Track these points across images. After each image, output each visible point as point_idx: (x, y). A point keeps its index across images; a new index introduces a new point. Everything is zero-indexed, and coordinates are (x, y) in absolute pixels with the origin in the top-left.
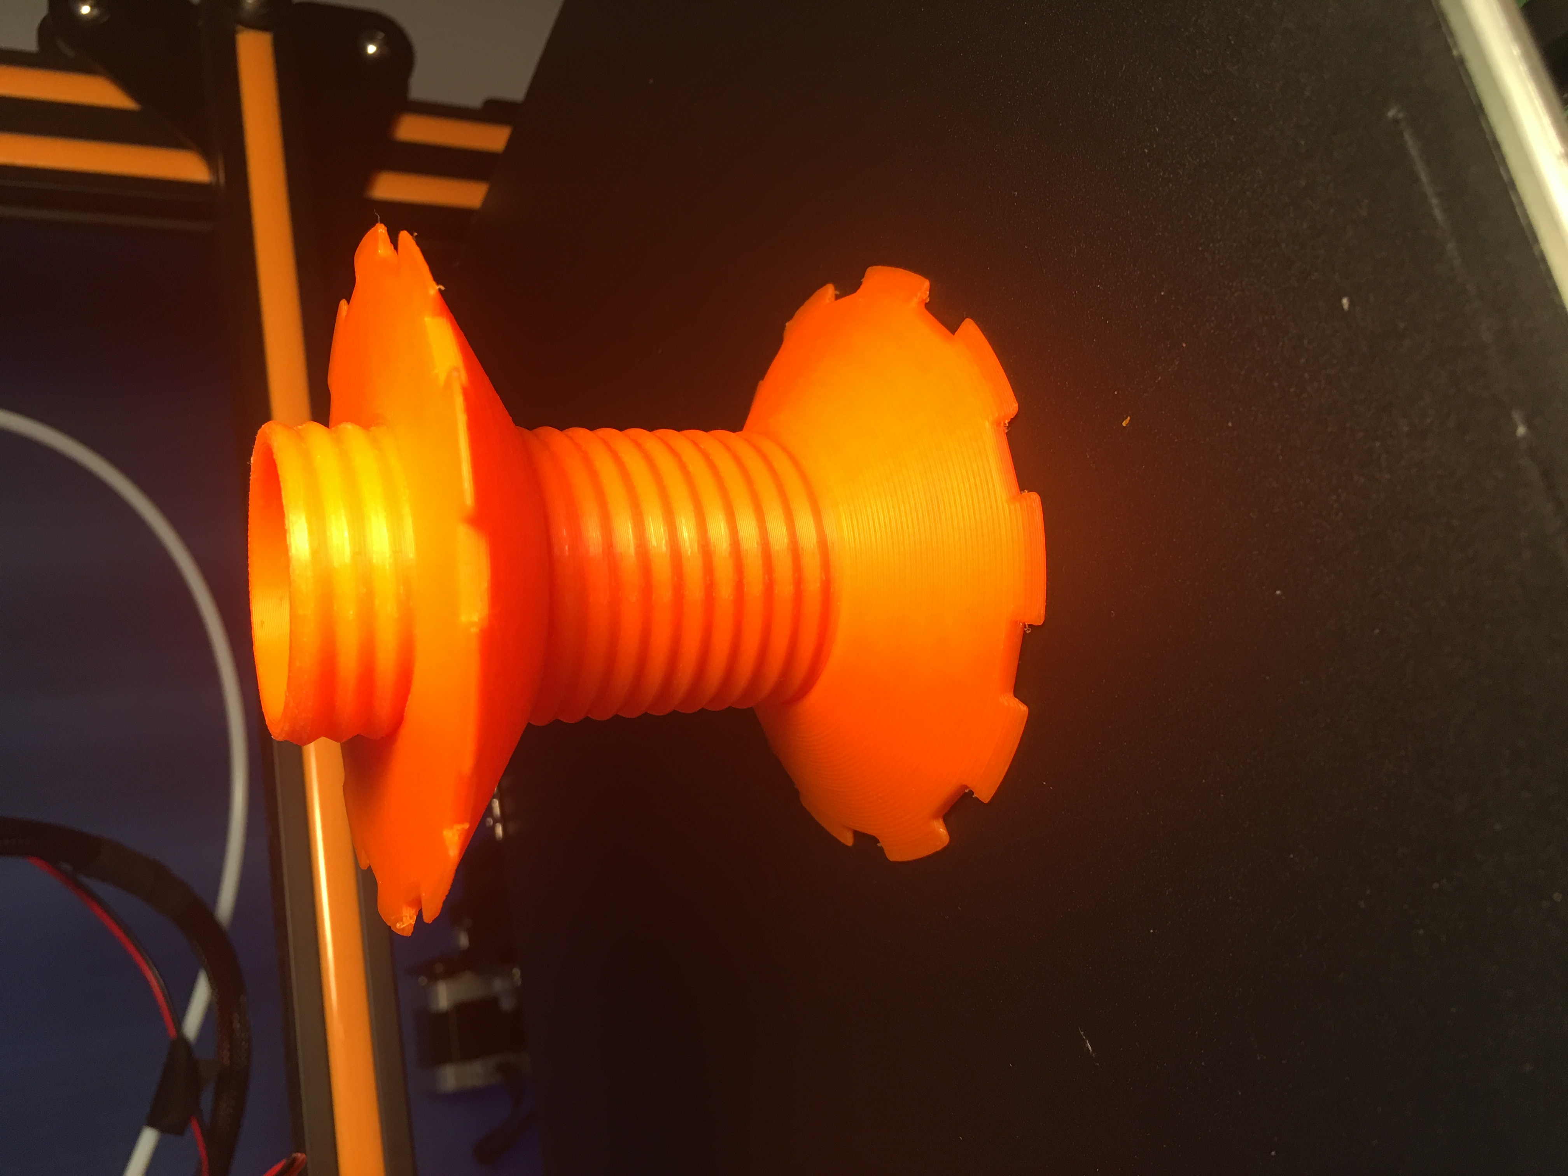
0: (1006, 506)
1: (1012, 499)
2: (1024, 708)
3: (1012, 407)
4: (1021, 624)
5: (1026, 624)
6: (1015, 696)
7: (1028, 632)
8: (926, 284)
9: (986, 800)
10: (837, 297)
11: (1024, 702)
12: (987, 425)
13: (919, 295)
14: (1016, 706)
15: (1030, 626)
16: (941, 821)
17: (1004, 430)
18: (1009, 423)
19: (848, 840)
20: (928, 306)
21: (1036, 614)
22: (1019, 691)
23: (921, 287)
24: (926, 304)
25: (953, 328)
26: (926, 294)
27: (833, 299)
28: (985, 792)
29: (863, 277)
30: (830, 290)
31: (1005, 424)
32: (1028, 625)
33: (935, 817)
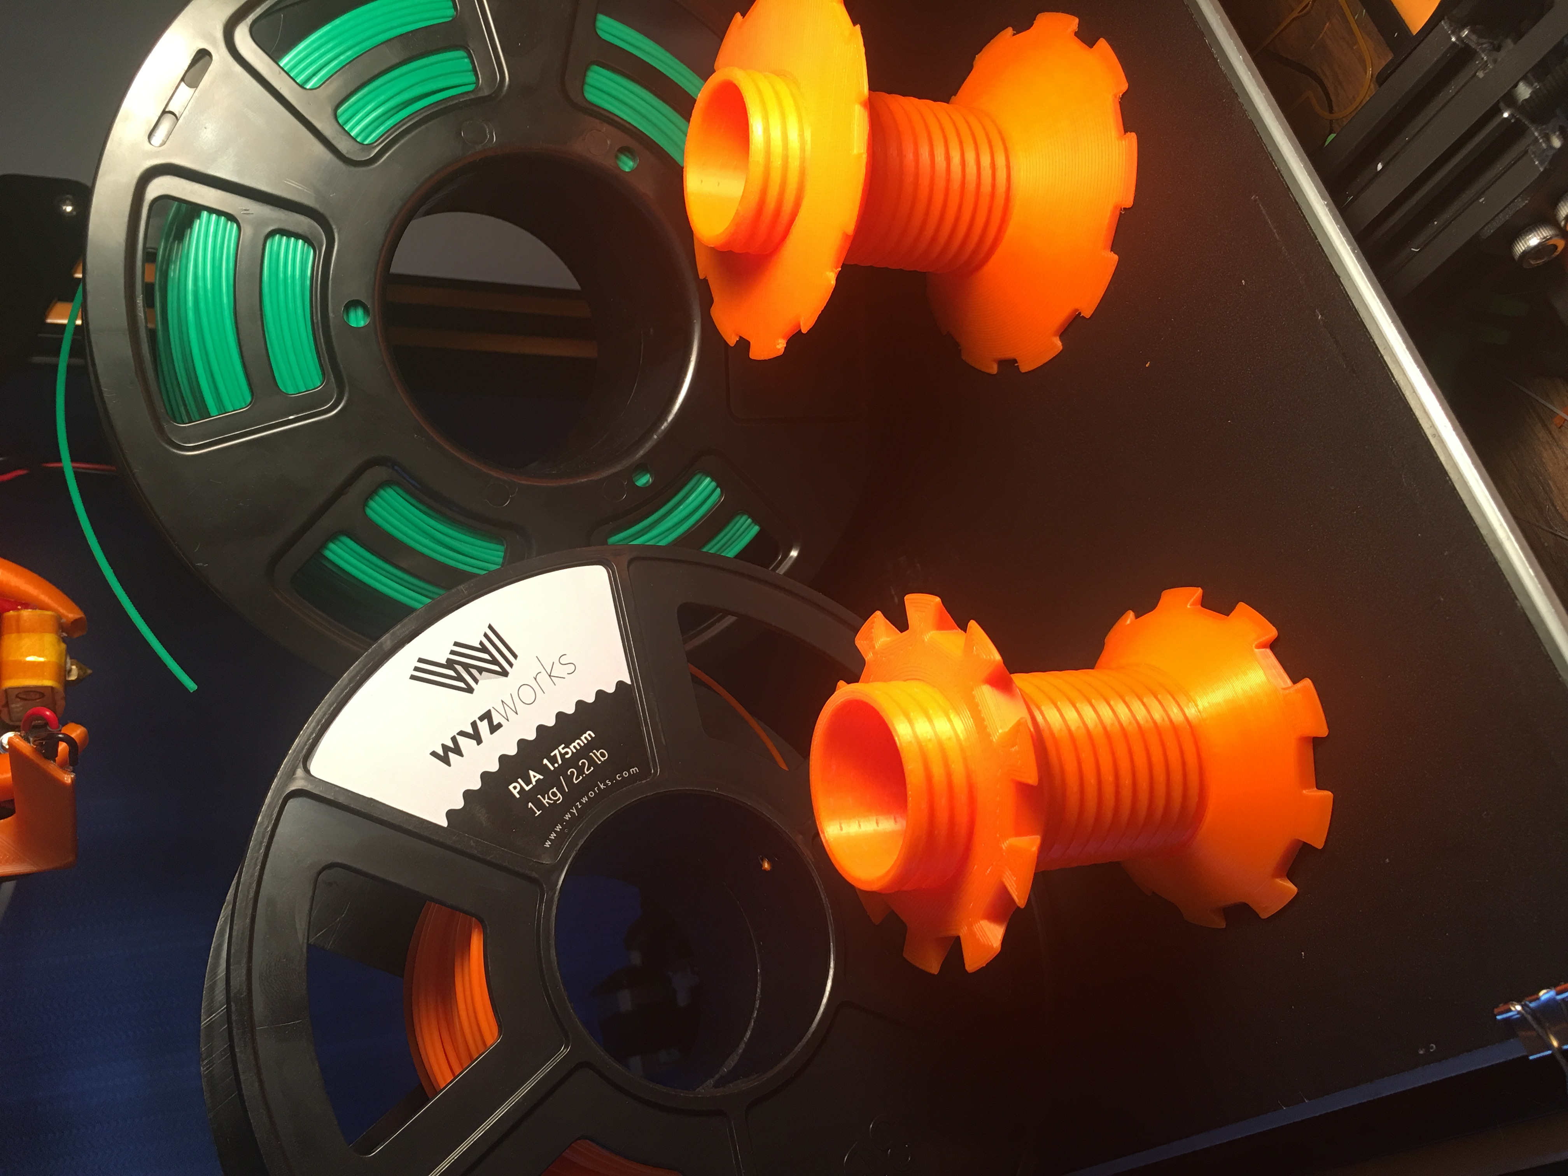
0: (1115, 142)
1: (1120, 139)
2: (1116, 257)
3: (1125, 86)
4: (1119, 208)
5: (1122, 208)
6: (1112, 250)
7: (1123, 213)
8: (1077, 21)
9: (1089, 315)
10: (1014, 35)
11: (1116, 254)
12: (1107, 96)
13: (1071, 27)
14: (1112, 256)
16: (1058, 338)
17: (1117, 100)
18: (1122, 95)
19: (994, 369)
20: (1076, 34)
21: (1129, 202)
22: (1114, 247)
23: (1073, 23)
24: (1075, 32)
25: (1091, 45)
26: (1076, 26)
27: (1011, 36)
28: (1087, 313)
29: (1036, 18)
30: (1009, 31)
31: (1120, 96)
32: (1124, 208)
33: (1055, 335)
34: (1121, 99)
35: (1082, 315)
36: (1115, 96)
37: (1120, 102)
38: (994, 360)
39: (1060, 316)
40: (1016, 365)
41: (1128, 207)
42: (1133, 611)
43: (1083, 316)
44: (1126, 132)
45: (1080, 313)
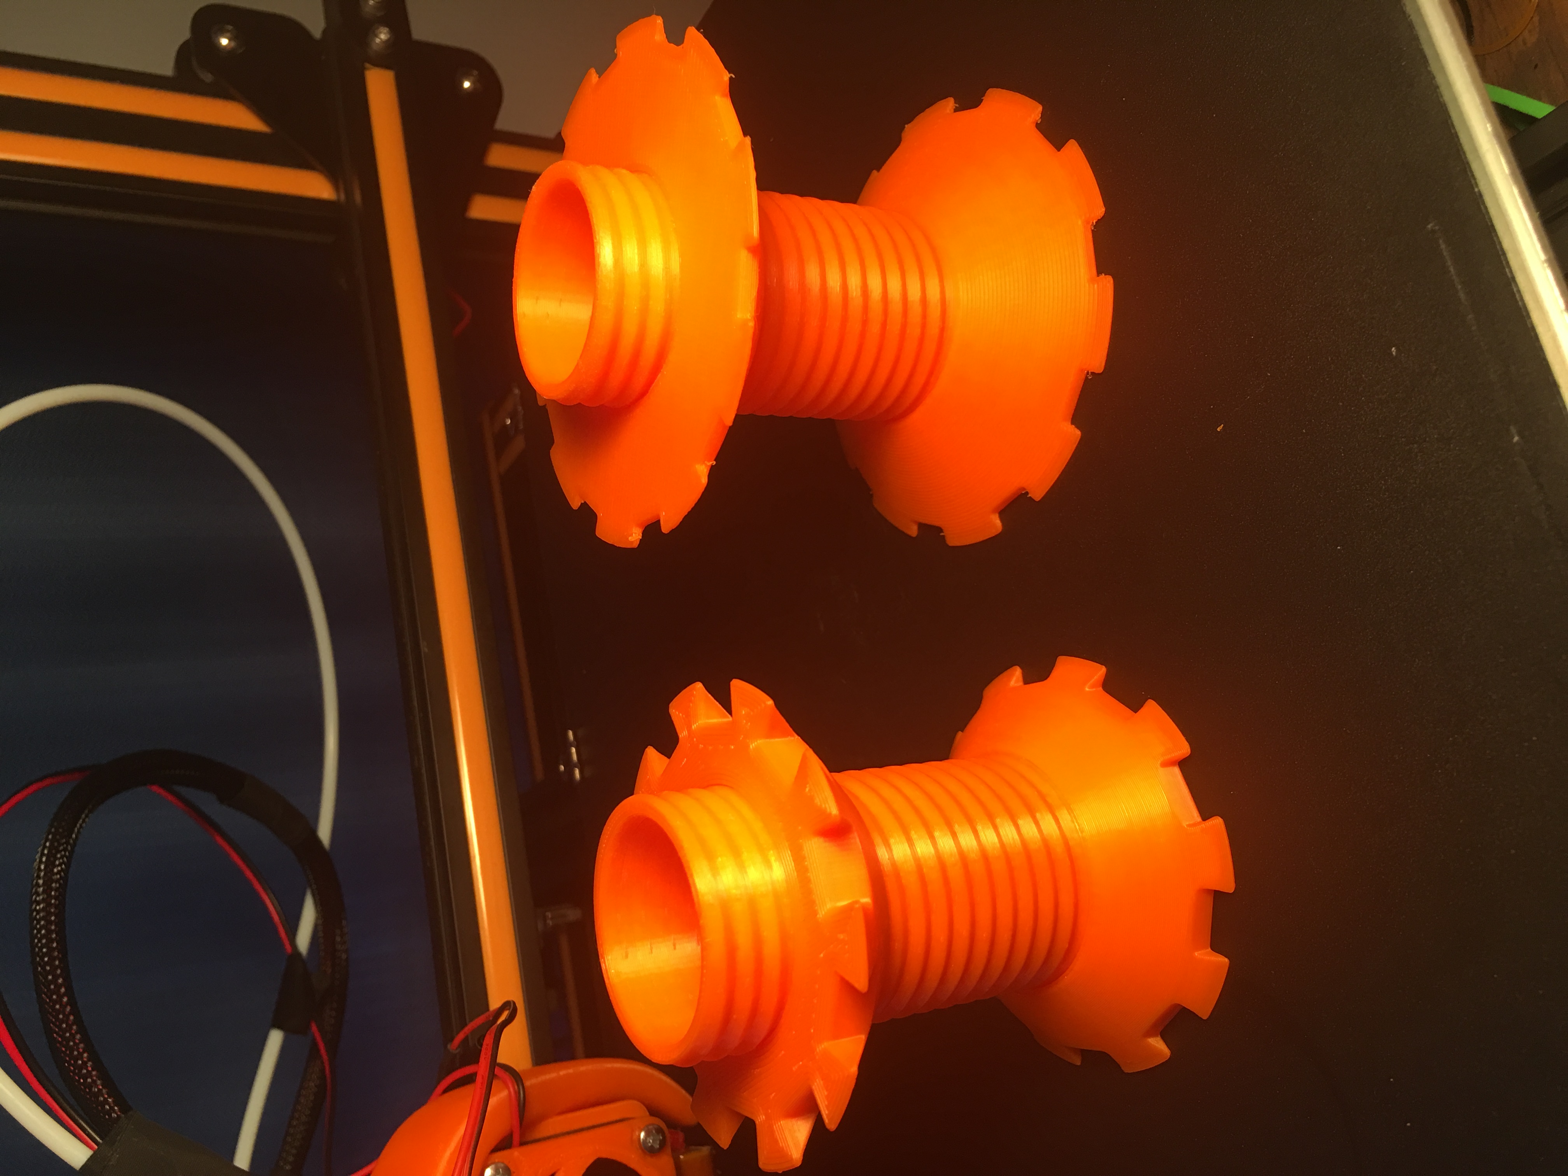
0: (1087, 285)
1: (1091, 281)
2: (1078, 433)
3: (1100, 211)
4: (1086, 372)
5: (1090, 371)
6: (1072, 423)
7: (1090, 377)
8: (1040, 108)
9: (1037, 499)
10: (956, 110)
11: (1078, 427)
12: (1080, 222)
13: (1033, 116)
14: (1073, 430)
15: (1093, 373)
16: (997, 515)
17: (1090, 228)
18: (1096, 222)
19: (913, 531)
20: (1038, 126)
21: (1098, 363)
22: (1076, 419)
23: (1034, 111)
24: (1037, 123)
25: (1059, 146)
26: (1038, 116)
27: (953, 111)
28: (1037, 494)
29: (984, 96)
30: (950, 104)
31: (1093, 223)
32: (1091, 372)
33: (994, 511)
34: (1095, 226)
35: (1029, 495)
36: (1088, 223)
37: (1092, 230)
38: (915, 522)
39: (1005, 491)
40: (942, 534)
41: (1097, 372)
42: (1021, 668)
43: (1030, 497)
44: (1099, 273)
45: (1027, 493)
